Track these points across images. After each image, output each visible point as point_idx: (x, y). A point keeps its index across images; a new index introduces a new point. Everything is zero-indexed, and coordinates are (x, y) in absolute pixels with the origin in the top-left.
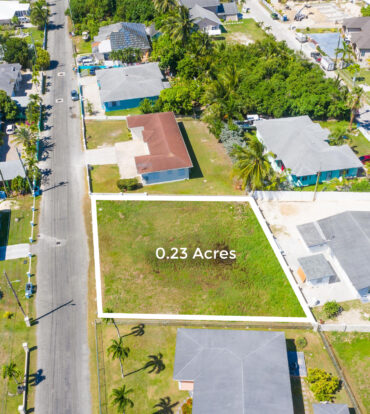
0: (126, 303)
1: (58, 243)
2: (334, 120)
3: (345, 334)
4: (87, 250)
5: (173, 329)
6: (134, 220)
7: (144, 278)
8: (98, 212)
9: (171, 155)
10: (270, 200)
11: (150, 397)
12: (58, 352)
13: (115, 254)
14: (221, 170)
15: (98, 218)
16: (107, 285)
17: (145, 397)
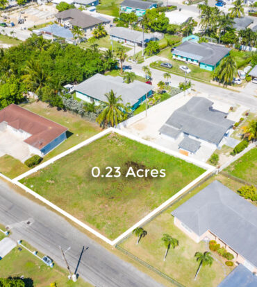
0: (116, 225)
1: (28, 223)
2: (108, 72)
3: (229, 167)
4: (54, 214)
5: (158, 219)
6: (62, 179)
7: (109, 206)
8: (33, 189)
9: (50, 128)
10: (125, 126)
11: (189, 258)
12: (113, 279)
13: (75, 204)
14: (80, 125)
15: (37, 192)
16: (94, 224)
17: (187, 260)
